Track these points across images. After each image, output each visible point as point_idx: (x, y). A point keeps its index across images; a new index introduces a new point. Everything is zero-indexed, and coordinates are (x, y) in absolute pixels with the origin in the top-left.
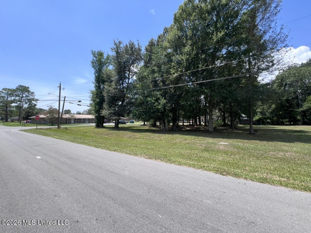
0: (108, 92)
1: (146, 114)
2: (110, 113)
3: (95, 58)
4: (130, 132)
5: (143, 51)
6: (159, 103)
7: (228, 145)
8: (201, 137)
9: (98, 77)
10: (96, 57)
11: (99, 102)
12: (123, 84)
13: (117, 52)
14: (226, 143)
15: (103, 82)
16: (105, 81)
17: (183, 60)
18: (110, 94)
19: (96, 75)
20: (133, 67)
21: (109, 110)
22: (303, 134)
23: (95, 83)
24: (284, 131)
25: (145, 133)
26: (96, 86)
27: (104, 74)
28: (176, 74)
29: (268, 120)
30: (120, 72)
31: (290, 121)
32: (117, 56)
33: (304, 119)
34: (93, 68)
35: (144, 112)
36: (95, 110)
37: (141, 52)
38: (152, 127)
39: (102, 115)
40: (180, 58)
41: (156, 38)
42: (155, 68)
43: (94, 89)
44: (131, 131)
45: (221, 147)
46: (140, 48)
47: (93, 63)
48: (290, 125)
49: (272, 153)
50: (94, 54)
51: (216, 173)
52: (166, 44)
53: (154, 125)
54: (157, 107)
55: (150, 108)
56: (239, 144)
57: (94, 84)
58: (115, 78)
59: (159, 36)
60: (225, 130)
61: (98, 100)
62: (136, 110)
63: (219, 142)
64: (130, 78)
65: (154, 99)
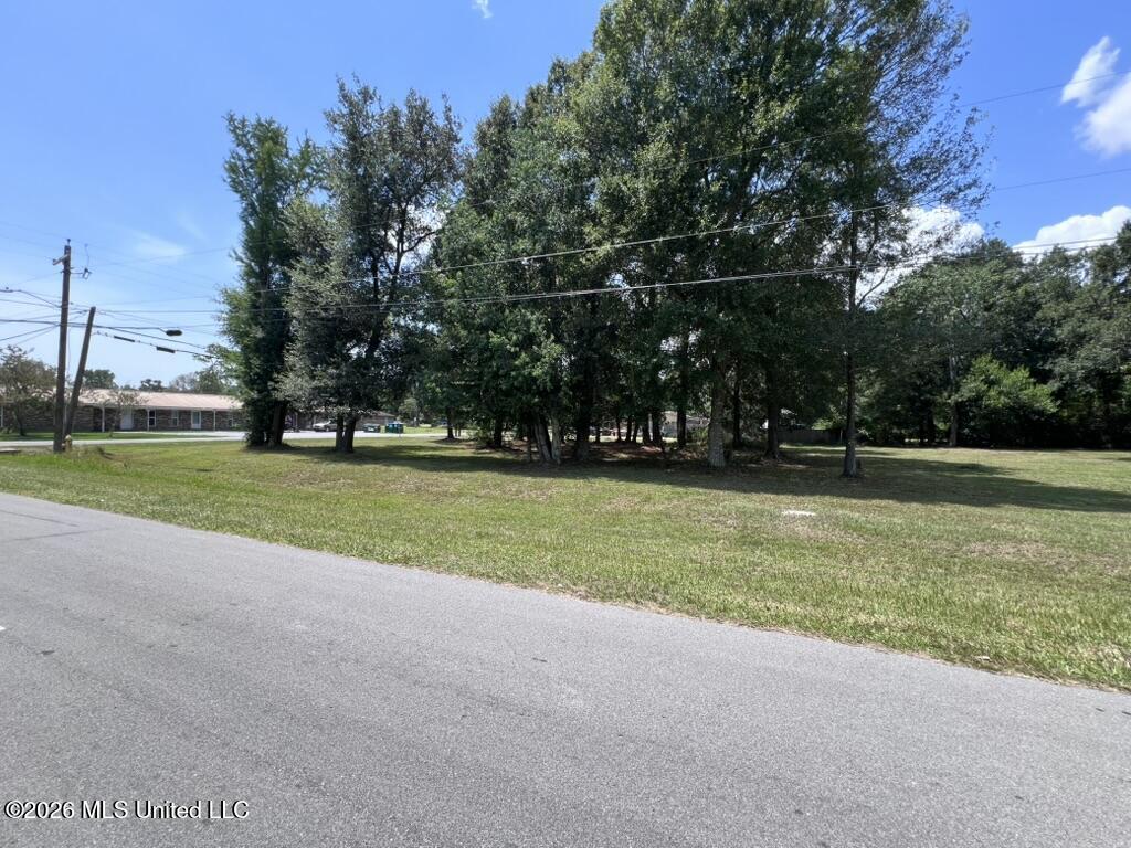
2: (319, 388)
3: (242, 152)
6: (536, 358)
7: (820, 521)
8: (698, 490)
10: (250, 149)
11: (263, 339)
12: (374, 270)
13: (353, 135)
17: (635, 192)
19: (252, 223)
21: (313, 378)
23: (243, 257)
26: (250, 273)
34: (237, 191)
35: (467, 388)
39: (279, 396)
43: (239, 286)
45: (800, 529)
47: (232, 169)
50: (237, 129)
52: (567, 124)
53: (496, 443)
57: (239, 263)
58: (341, 243)
59: (532, 94)
61: (260, 334)
62: (435, 381)
63: (780, 508)
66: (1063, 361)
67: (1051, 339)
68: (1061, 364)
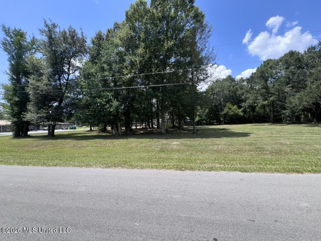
0: (36, 88)
1: (94, 117)
2: (40, 117)
3: (9, 39)
4: (72, 140)
5: (89, 43)
6: (111, 106)
7: (180, 144)
8: (156, 139)
9: (17, 66)
10: (12, 38)
11: (18, 101)
12: (59, 79)
13: (50, 37)
14: (177, 143)
15: (27, 74)
16: (30, 74)
17: (136, 61)
18: (38, 91)
19: (13, 62)
20: (75, 60)
21: (38, 113)
22: (225, 131)
23: (9, 73)
24: (214, 129)
25: (94, 140)
26: (12, 79)
27: (27, 64)
28: (129, 76)
29: (204, 122)
30: (56, 64)
31: (217, 122)
32: (50, 42)
33: (224, 120)
34: (6, 51)
35: (91, 115)
36: (12, 112)
37: (86, 43)
38: (100, 132)
39: (25, 120)
40: (133, 59)
41: (104, 32)
42: (105, 66)
43: (8, 83)
44: (74, 139)
45: (174, 147)
46: (84, 39)
47: (4, 44)
48: (217, 125)
49: (210, 147)
50: (7, 31)
51: (177, 170)
52: (117, 41)
53: (104, 130)
54: (108, 110)
55: (100, 111)
56: (188, 142)
57: (8, 75)
58: (47, 70)
59: (109, 30)
60: (175, 131)
61: (17, 99)
62: (80, 113)
63: (172, 142)
64: (70, 74)
65: (104, 100)
66: (244, 103)
67: (241, 99)
68: (243, 104)
